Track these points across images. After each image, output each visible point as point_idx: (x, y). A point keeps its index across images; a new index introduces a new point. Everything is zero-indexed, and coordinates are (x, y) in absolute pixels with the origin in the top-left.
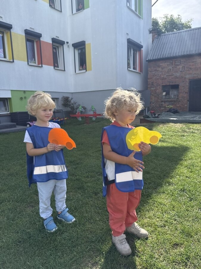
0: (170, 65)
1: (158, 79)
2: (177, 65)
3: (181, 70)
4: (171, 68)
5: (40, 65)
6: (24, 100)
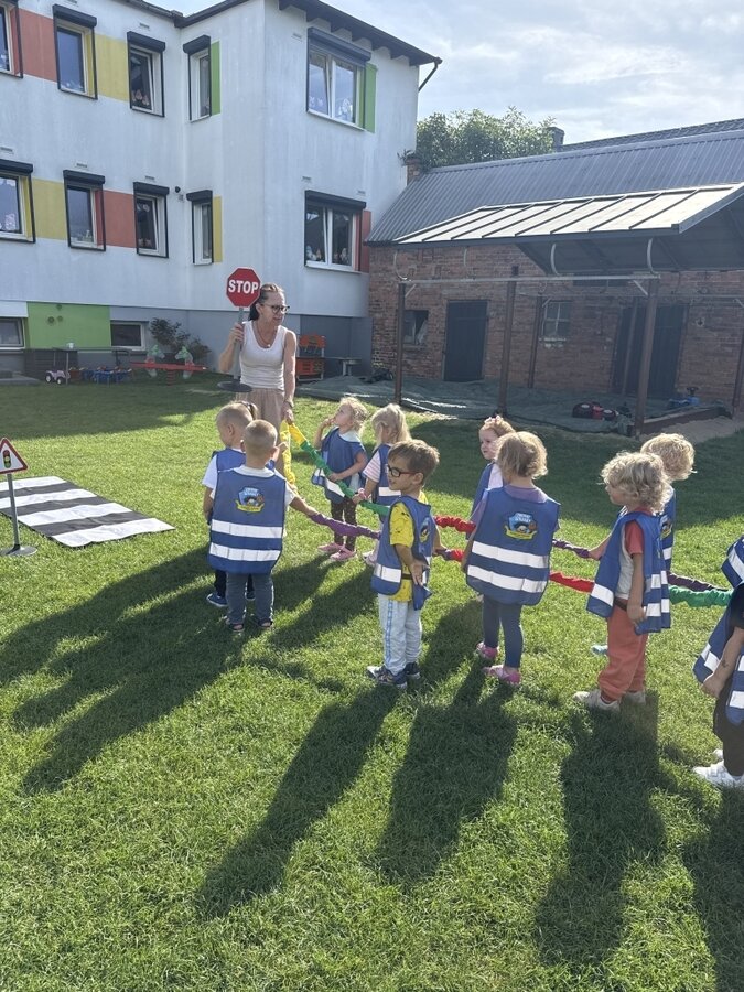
0: (413, 259)
1: (389, 292)
2: (427, 262)
3: (433, 274)
4: (414, 266)
5: (101, 247)
6: (57, 323)
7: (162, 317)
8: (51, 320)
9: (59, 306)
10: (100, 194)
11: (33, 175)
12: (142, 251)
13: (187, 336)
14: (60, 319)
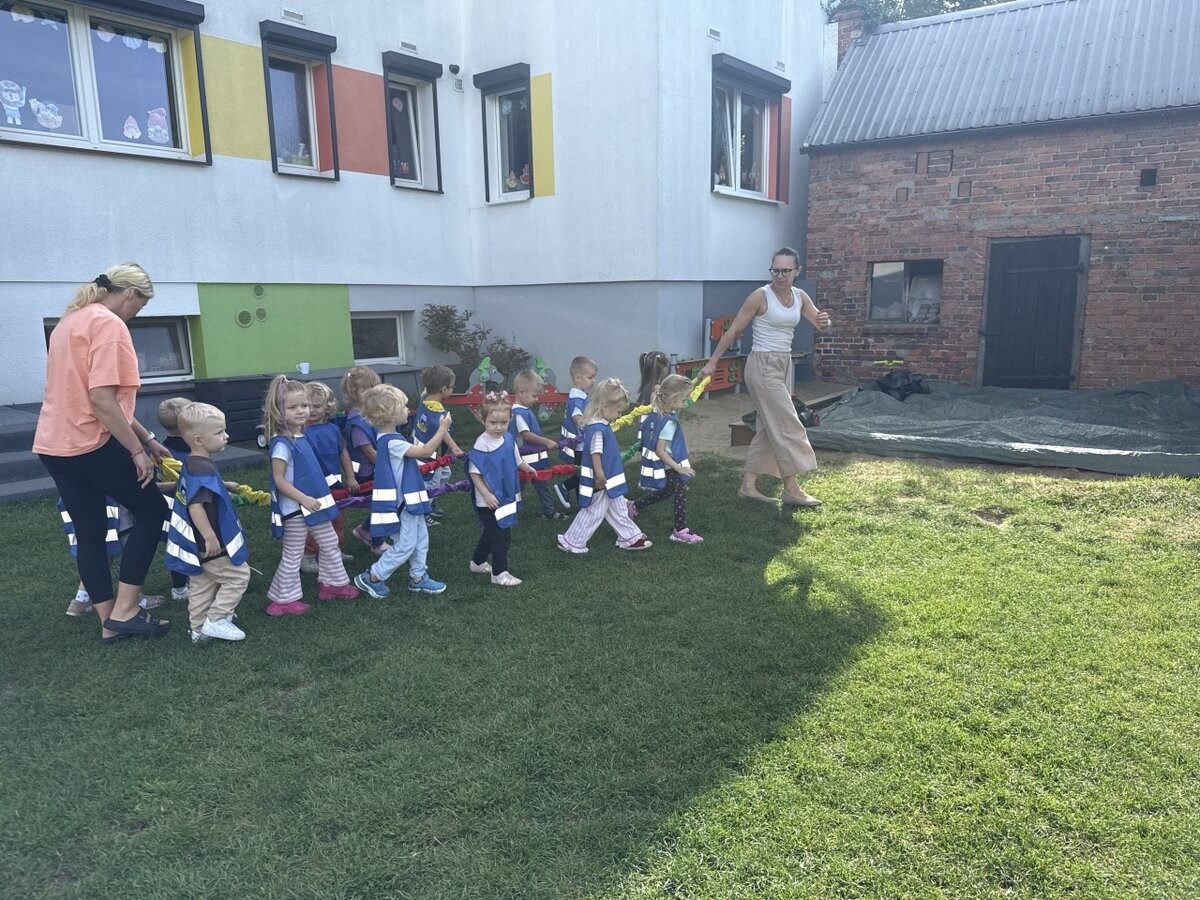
0: (906, 171)
1: (852, 232)
2: (939, 173)
3: (953, 195)
4: (910, 184)
5: (331, 174)
6: (255, 322)
7: (440, 301)
8: (244, 318)
9: (258, 288)
10: (325, 71)
11: (203, 29)
12: (399, 182)
13: (484, 335)
14: (261, 314)
